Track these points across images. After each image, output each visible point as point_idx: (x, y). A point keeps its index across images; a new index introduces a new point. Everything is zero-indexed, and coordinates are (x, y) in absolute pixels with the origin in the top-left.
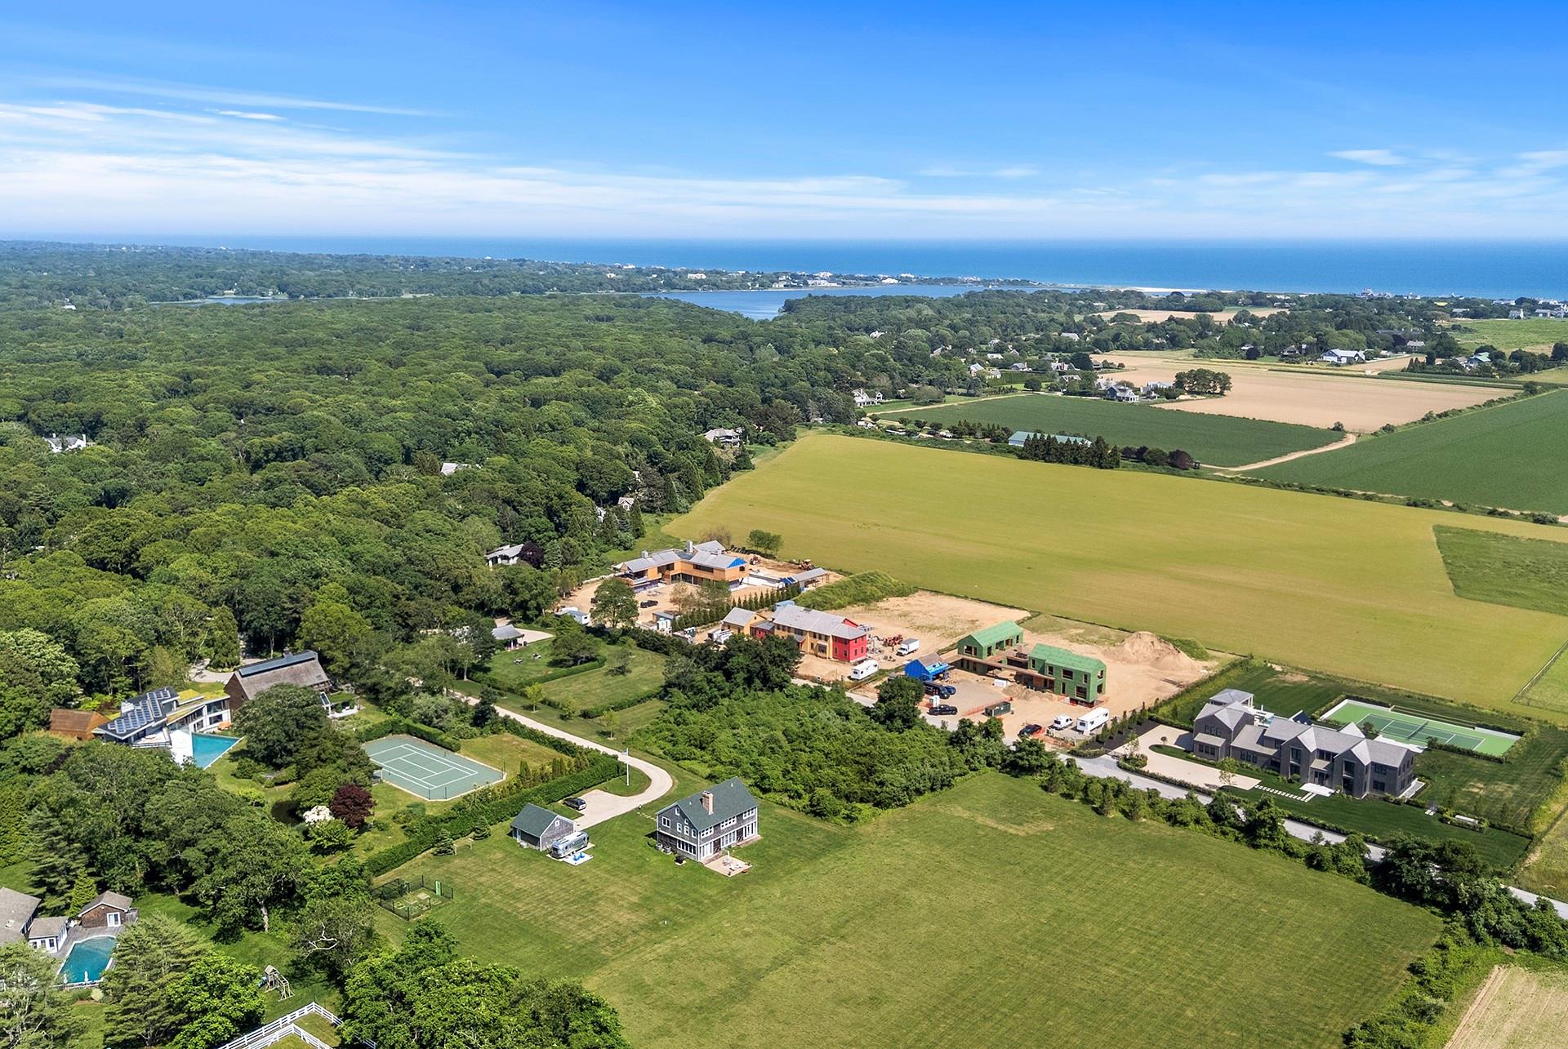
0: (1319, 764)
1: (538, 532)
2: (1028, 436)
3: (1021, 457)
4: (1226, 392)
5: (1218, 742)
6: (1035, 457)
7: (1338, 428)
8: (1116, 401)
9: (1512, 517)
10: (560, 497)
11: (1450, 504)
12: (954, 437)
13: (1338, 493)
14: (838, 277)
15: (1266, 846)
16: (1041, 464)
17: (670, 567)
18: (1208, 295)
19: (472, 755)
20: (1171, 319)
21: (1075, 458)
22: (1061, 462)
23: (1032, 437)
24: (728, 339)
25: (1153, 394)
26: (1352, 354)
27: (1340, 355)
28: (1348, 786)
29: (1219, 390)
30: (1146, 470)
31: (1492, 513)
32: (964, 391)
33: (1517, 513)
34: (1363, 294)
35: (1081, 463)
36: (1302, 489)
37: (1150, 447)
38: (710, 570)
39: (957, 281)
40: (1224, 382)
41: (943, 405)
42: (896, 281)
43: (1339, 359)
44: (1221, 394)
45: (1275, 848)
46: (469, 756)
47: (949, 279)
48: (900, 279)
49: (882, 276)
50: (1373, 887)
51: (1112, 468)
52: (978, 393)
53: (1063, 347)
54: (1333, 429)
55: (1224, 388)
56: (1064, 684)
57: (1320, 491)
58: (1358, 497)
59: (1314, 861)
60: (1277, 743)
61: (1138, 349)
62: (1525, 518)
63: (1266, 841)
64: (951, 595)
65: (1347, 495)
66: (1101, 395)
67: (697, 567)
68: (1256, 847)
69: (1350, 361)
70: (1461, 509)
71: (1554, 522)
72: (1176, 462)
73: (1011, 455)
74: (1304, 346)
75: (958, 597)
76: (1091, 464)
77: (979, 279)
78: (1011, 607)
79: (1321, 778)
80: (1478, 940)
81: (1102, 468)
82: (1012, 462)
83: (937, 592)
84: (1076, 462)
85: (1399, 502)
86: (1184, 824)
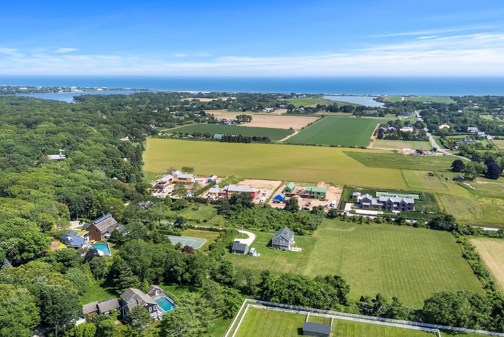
0: (395, 206)
1: (118, 173)
2: (223, 135)
3: (221, 141)
4: (251, 121)
5: (369, 204)
6: (226, 141)
7: (291, 129)
8: (225, 125)
11: (340, 146)
12: (193, 137)
13: (312, 145)
14: (79, 88)
15: (403, 224)
16: (228, 143)
17: (171, 180)
19: (187, 236)
20: (214, 100)
22: (234, 142)
24: (80, 109)
25: (234, 122)
26: (270, 109)
28: (403, 210)
29: (249, 121)
30: (259, 143)
31: (351, 147)
32: (178, 124)
33: (356, 147)
34: (250, 92)
35: (240, 142)
37: (257, 137)
38: (186, 179)
39: (123, 89)
40: (250, 118)
41: (176, 128)
42: (102, 90)
43: (267, 111)
44: (250, 121)
47: (120, 89)
49: (95, 88)
50: (430, 229)
51: (249, 143)
52: (183, 124)
53: (189, 109)
56: (317, 196)
57: (307, 145)
58: (317, 146)
60: (384, 202)
62: (359, 148)
64: (255, 179)
65: (315, 145)
66: (219, 123)
67: (180, 179)
68: (400, 225)
69: (271, 111)
70: (343, 147)
71: (366, 148)
72: (265, 140)
73: (217, 141)
74: (256, 107)
75: (257, 179)
76: (243, 142)
77: (130, 89)
78: (275, 180)
79: (396, 209)
80: (462, 235)
81: (246, 143)
84: (238, 142)
85: (328, 146)
86: (380, 223)
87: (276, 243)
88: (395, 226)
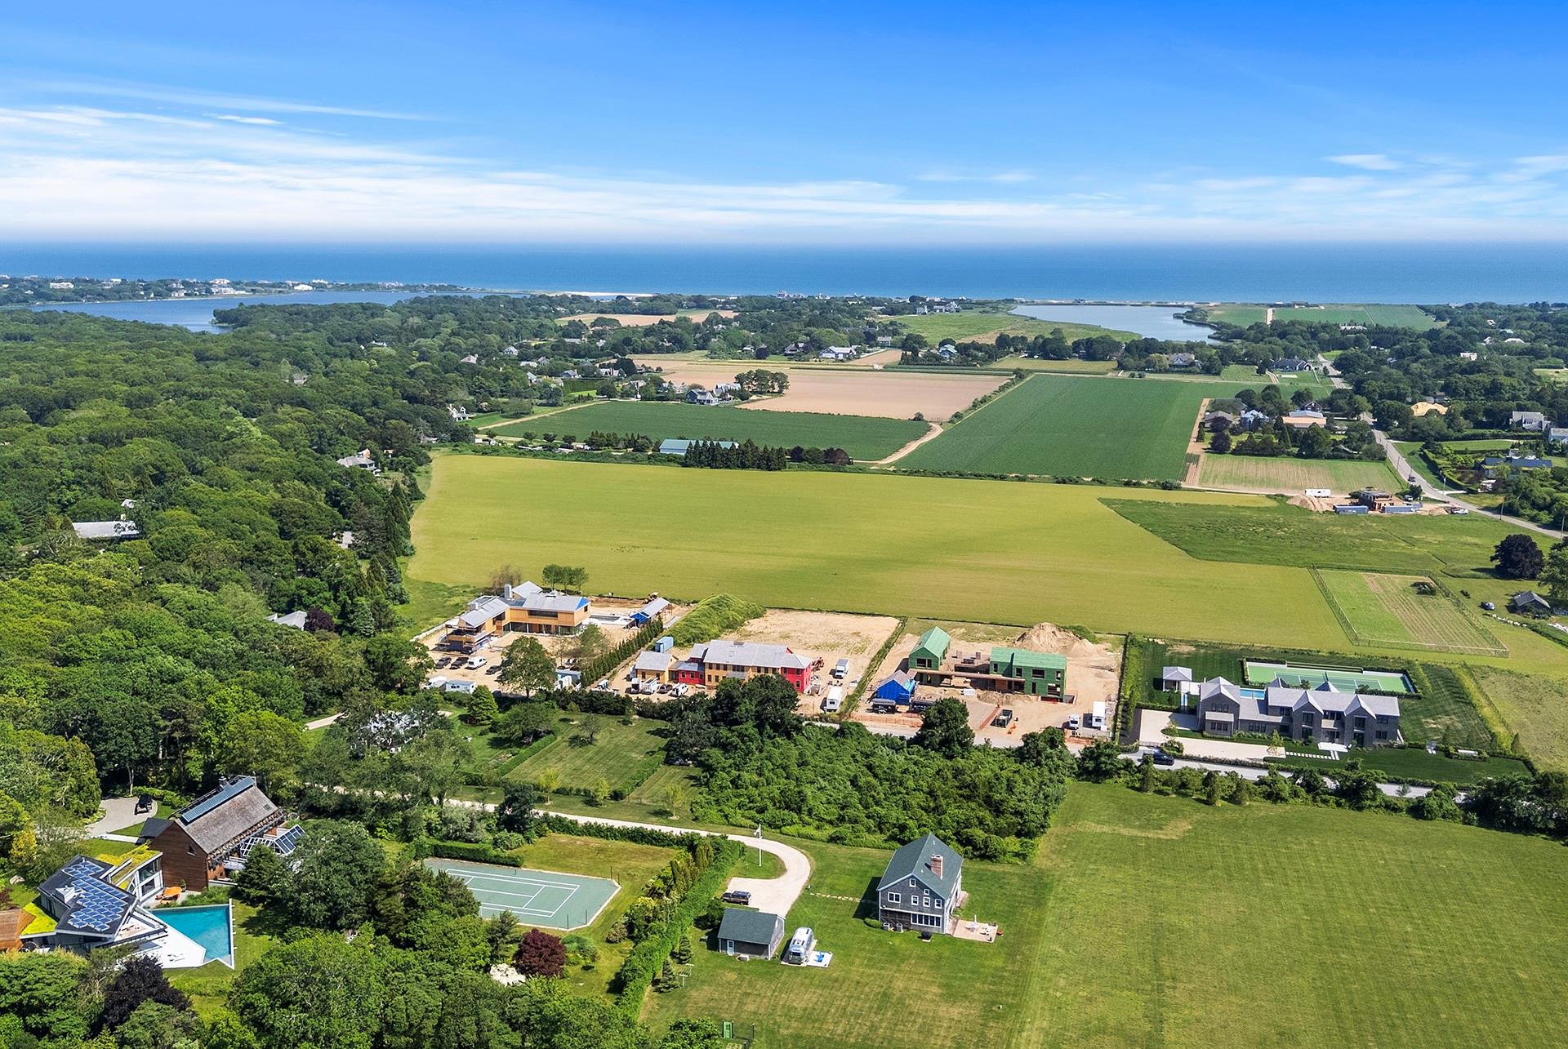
0: (1328, 724)
1: (311, 594)
2: (690, 444)
3: (685, 465)
4: (784, 391)
5: (1228, 717)
6: (700, 464)
7: (918, 418)
8: (698, 404)
9: (1143, 486)
10: (315, 550)
11: (1090, 479)
12: (592, 449)
13: (995, 478)
14: (238, 284)
15: (1370, 806)
16: (707, 470)
17: (500, 617)
18: (652, 299)
19: (546, 867)
20: (662, 322)
21: (741, 462)
22: (728, 467)
23: (694, 444)
24: (223, 355)
25: (729, 396)
26: (847, 350)
27: (837, 352)
28: (1360, 740)
29: (777, 389)
30: (811, 469)
31: (1127, 484)
32: (544, 401)
33: (1145, 482)
34: (779, 295)
35: (749, 467)
36: (961, 476)
37: (806, 447)
38: (554, 615)
39: (378, 287)
40: (781, 379)
41: (536, 417)
42: (311, 288)
43: (837, 355)
44: (780, 392)
45: (1376, 807)
46: (544, 869)
47: (369, 285)
48: (314, 285)
49: (290, 282)
50: (1479, 826)
51: (780, 469)
52: (560, 402)
53: (582, 353)
54: (914, 420)
55: (781, 387)
56: (1034, 684)
57: (978, 476)
58: (1012, 479)
59: (1418, 810)
60: (1285, 711)
61: (650, 352)
62: (1155, 485)
63: (1369, 802)
64: (803, 610)
65: (1002, 478)
66: (679, 397)
67: (532, 613)
68: (1360, 809)
69: (848, 357)
70: (1101, 483)
71: (1178, 488)
72: (832, 459)
73: (672, 464)
74: (801, 345)
75: (812, 611)
76: (759, 467)
77: (401, 285)
78: (873, 615)
79: (1332, 736)
81: (771, 470)
82: (674, 471)
83: (787, 609)
84: (743, 466)
85: (1049, 482)
86: (1283, 799)
87: (893, 905)
88: (1339, 811)
